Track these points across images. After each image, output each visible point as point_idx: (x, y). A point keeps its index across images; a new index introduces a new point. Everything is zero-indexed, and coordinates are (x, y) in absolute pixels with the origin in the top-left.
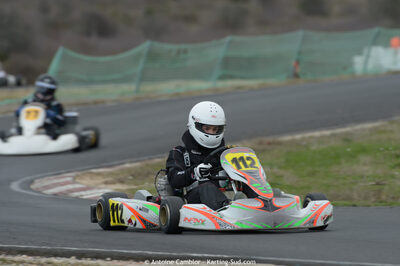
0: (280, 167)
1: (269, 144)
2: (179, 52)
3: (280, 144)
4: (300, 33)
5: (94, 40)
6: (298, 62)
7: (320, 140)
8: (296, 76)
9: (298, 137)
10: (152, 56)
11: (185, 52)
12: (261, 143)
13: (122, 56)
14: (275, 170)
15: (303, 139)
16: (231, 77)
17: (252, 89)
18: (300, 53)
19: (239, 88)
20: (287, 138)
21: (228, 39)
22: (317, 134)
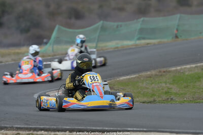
0: (170, 84)
1: (164, 72)
2: (117, 27)
3: (169, 72)
4: (178, 16)
5: (73, 21)
6: (177, 30)
7: (190, 69)
8: (177, 37)
9: (179, 68)
10: (103, 29)
11: (121, 26)
12: (160, 72)
13: (88, 29)
14: (168, 85)
15: (181, 69)
16: (144, 38)
17: (154, 44)
18: (178, 26)
19: (148, 44)
20: (173, 69)
21: (142, 19)
22: (188, 66)
